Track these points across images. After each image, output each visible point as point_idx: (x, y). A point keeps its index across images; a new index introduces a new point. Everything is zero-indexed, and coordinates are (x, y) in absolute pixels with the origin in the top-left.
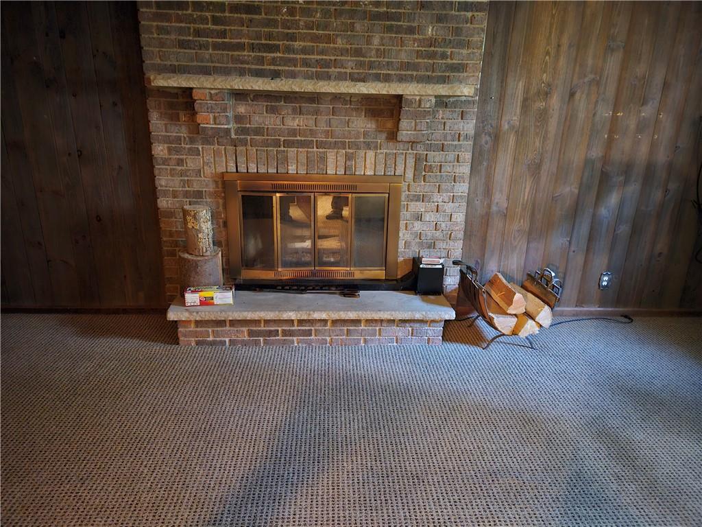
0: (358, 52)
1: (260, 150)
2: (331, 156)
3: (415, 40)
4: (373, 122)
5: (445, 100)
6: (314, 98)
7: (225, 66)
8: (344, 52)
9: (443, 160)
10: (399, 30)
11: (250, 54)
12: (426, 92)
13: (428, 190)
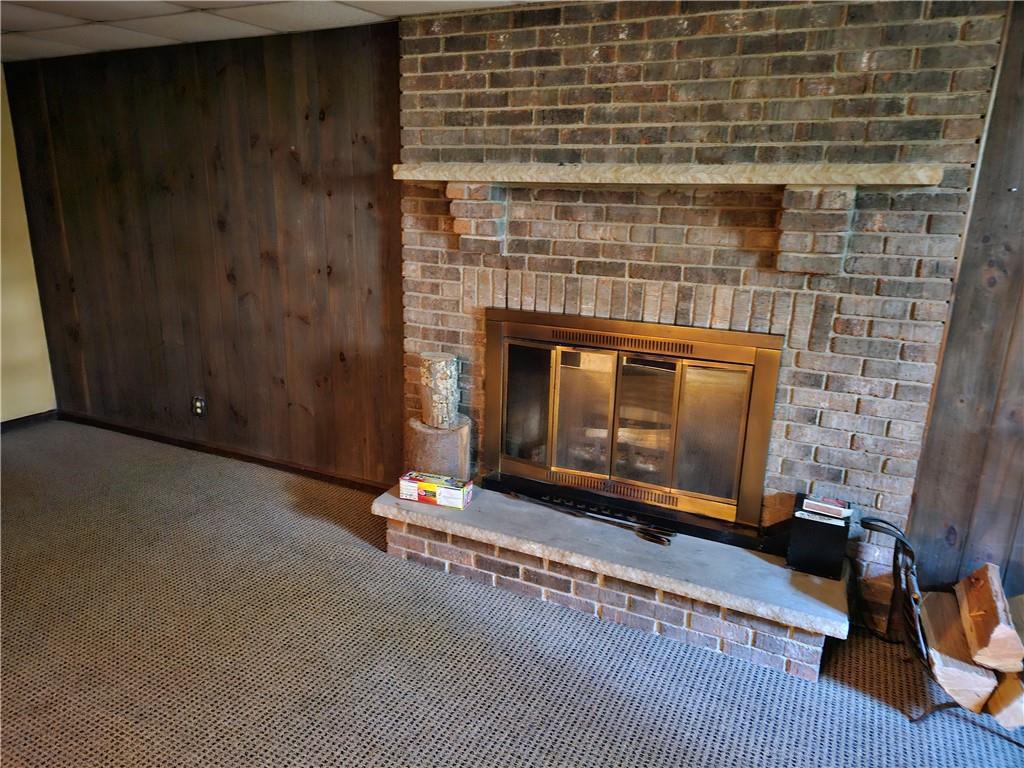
0: (715, 112)
1: (541, 276)
2: (653, 289)
3: (830, 81)
4: (734, 235)
5: (889, 193)
6: (629, 194)
7: (503, 147)
8: (691, 113)
9: (877, 312)
10: (798, 65)
11: (539, 127)
12: (830, 179)
13: (840, 368)
